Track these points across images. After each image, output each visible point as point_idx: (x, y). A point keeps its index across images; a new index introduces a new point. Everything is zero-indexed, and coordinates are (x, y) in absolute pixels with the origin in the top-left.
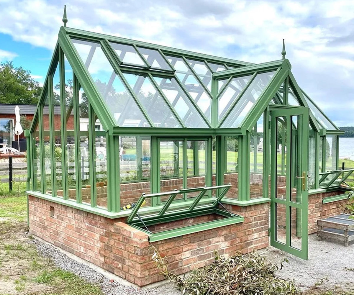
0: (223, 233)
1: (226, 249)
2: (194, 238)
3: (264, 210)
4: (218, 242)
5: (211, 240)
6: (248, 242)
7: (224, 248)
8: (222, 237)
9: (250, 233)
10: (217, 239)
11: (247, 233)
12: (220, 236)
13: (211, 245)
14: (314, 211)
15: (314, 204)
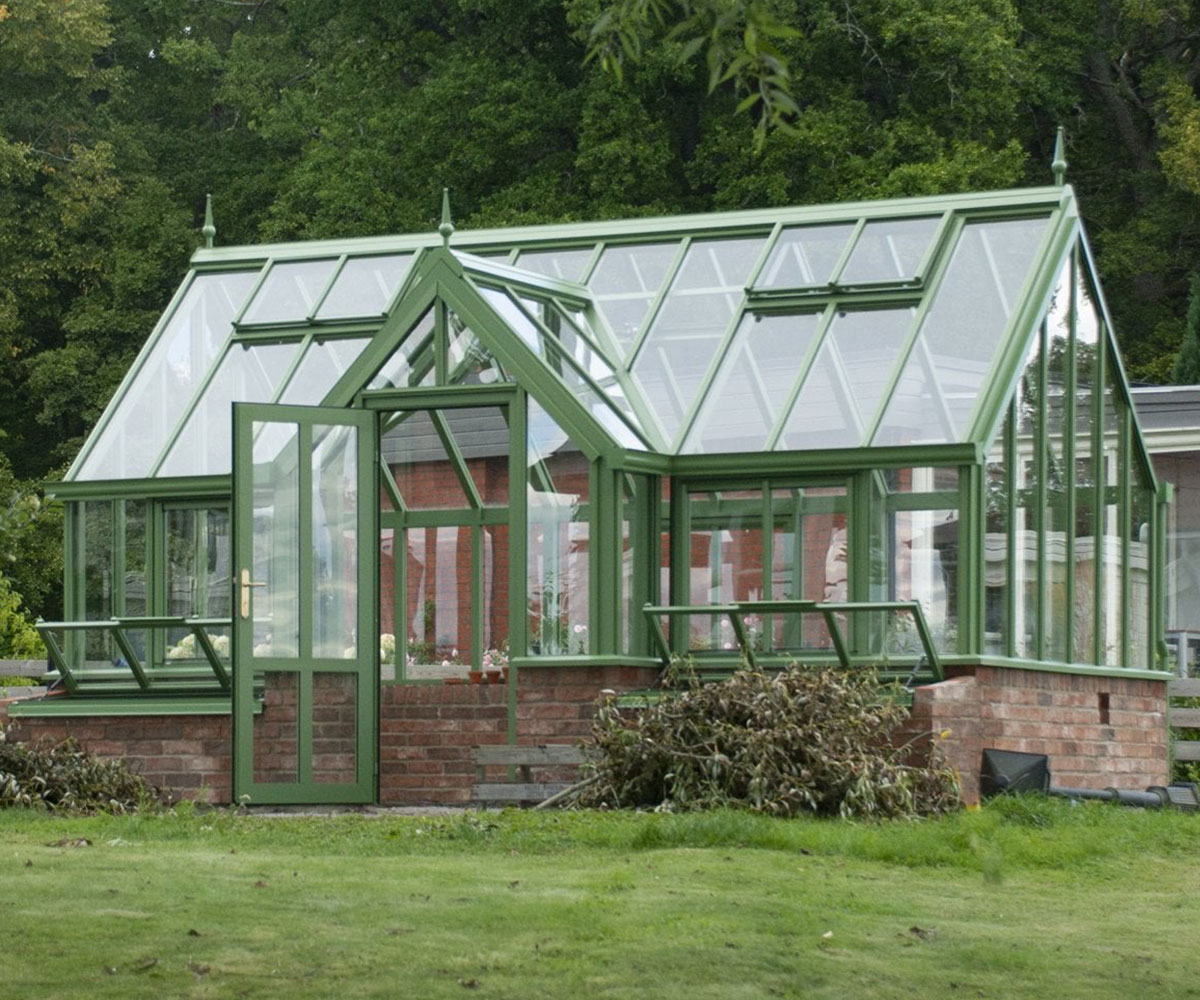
0: (200, 733)
1: (206, 777)
2: (118, 729)
3: (343, 694)
4: (184, 753)
5: (164, 743)
6: (281, 772)
7: (203, 774)
8: (194, 743)
9: (287, 750)
10: (181, 745)
11: (278, 749)
12: (189, 738)
13: (164, 756)
14: (571, 729)
15: (573, 705)
